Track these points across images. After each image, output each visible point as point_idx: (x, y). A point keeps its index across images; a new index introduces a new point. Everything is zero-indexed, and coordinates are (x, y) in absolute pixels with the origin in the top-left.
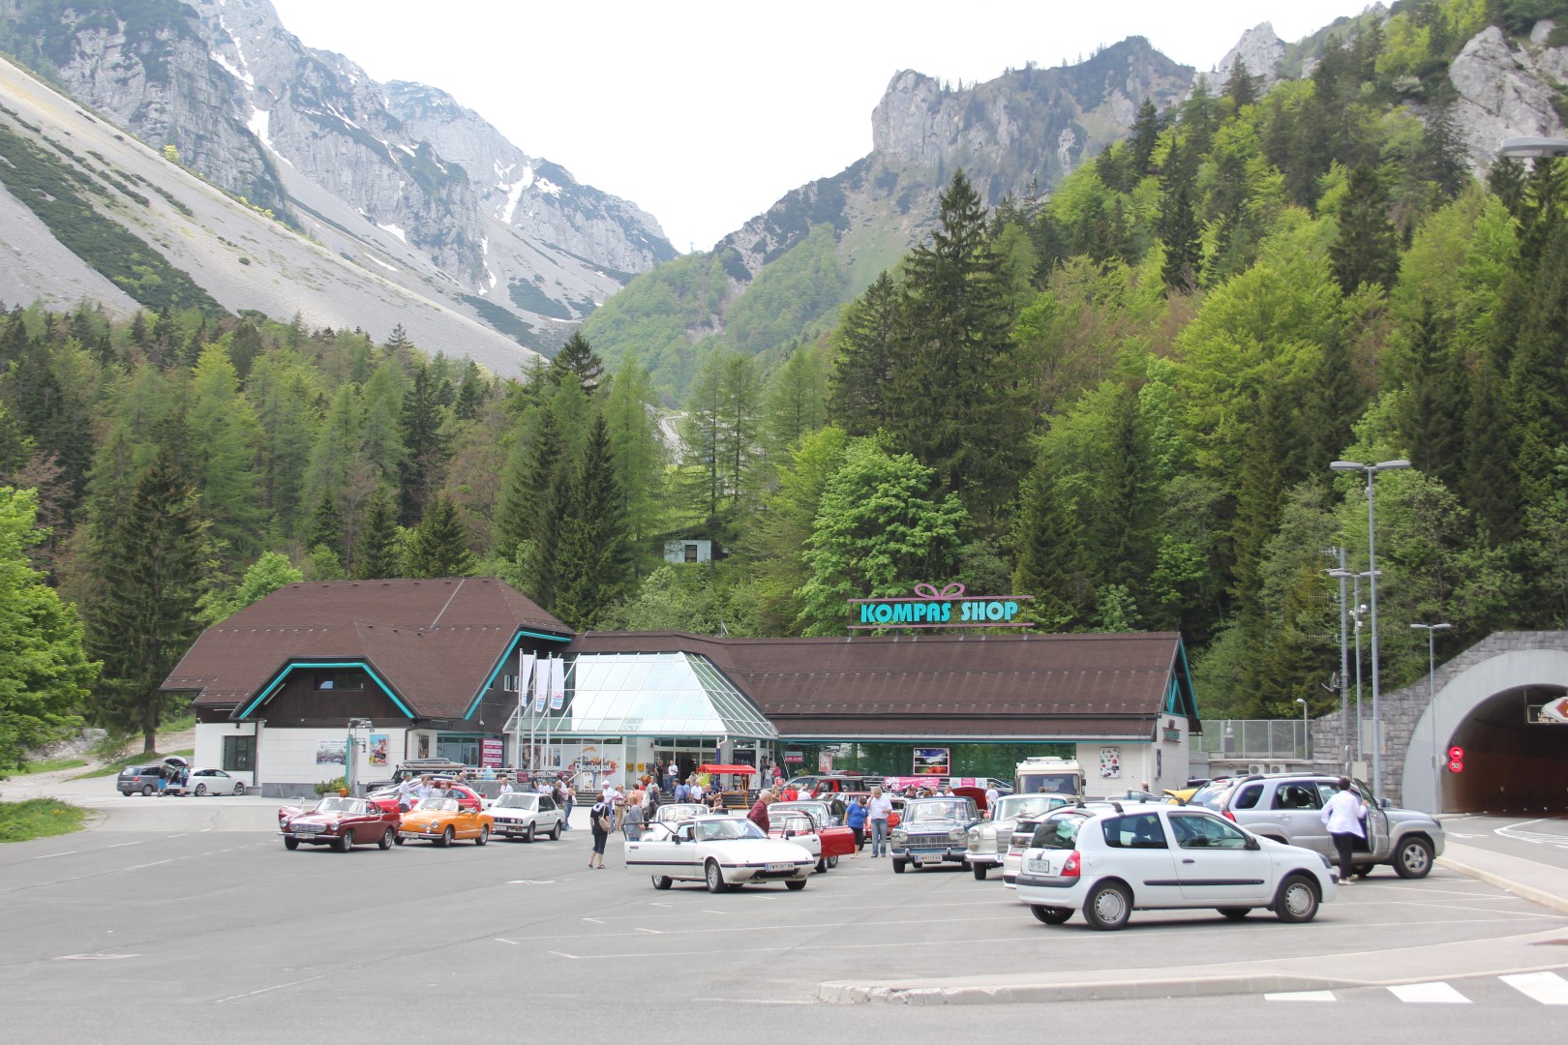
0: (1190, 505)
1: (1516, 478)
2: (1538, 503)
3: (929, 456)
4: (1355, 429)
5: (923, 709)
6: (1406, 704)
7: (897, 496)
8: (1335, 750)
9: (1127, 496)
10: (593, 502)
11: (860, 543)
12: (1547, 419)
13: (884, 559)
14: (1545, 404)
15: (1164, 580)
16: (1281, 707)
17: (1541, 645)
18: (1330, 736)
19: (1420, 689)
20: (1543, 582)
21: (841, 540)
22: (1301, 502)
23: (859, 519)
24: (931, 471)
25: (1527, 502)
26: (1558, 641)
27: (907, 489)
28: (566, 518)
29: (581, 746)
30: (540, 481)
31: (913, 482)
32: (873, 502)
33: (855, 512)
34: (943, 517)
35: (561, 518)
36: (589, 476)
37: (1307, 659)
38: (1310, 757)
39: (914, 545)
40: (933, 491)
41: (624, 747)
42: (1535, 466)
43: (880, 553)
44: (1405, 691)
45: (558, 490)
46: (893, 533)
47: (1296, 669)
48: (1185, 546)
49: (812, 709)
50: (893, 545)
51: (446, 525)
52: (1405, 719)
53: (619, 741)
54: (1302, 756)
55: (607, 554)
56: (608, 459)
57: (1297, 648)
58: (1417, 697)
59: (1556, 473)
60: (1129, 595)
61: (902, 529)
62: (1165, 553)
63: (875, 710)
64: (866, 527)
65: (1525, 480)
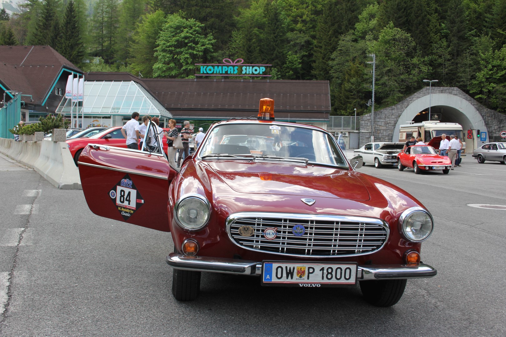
0: (298, 41)
1: (429, 33)
2: (436, 43)
3: (202, 20)
4: (360, 17)
5: (233, 107)
6: (393, 111)
7: (191, 33)
8: (368, 127)
9: (276, 37)
10: (69, 33)
11: (178, 50)
12: (437, 14)
13: (187, 56)
14: (436, 9)
15: (288, 67)
16: (343, 112)
17: (442, 92)
18: (366, 122)
19: (399, 106)
20: (439, 70)
21: (170, 48)
22: (345, 40)
23: (177, 41)
24: (203, 25)
25: (432, 42)
26: (447, 91)
27: (195, 31)
28: (58, 38)
29: (92, 119)
30: (46, 26)
31: (197, 28)
32: (183, 35)
33: (174, 38)
34: (208, 41)
35: (56, 38)
36: (67, 23)
37: (354, 95)
38: (358, 129)
39: (198, 51)
40: (204, 32)
41: (111, 120)
42: (434, 30)
43: (186, 53)
44: (393, 107)
45: (55, 28)
46: (190, 46)
47: (348, 98)
48: (295, 56)
49: (186, 106)
50: (190, 51)
51: (9, 39)
52: (393, 117)
53: (109, 118)
54: (353, 129)
55: (75, 52)
56: (74, 17)
57: (350, 91)
58: (397, 109)
59: (441, 33)
60: (278, 72)
61: (194, 45)
62: (290, 58)
63: (213, 107)
64: (180, 44)
65: (432, 35)
